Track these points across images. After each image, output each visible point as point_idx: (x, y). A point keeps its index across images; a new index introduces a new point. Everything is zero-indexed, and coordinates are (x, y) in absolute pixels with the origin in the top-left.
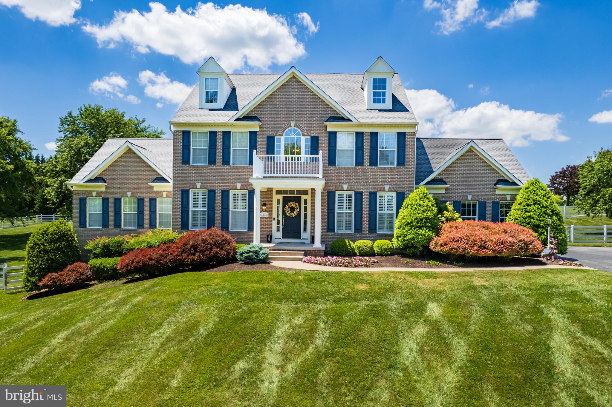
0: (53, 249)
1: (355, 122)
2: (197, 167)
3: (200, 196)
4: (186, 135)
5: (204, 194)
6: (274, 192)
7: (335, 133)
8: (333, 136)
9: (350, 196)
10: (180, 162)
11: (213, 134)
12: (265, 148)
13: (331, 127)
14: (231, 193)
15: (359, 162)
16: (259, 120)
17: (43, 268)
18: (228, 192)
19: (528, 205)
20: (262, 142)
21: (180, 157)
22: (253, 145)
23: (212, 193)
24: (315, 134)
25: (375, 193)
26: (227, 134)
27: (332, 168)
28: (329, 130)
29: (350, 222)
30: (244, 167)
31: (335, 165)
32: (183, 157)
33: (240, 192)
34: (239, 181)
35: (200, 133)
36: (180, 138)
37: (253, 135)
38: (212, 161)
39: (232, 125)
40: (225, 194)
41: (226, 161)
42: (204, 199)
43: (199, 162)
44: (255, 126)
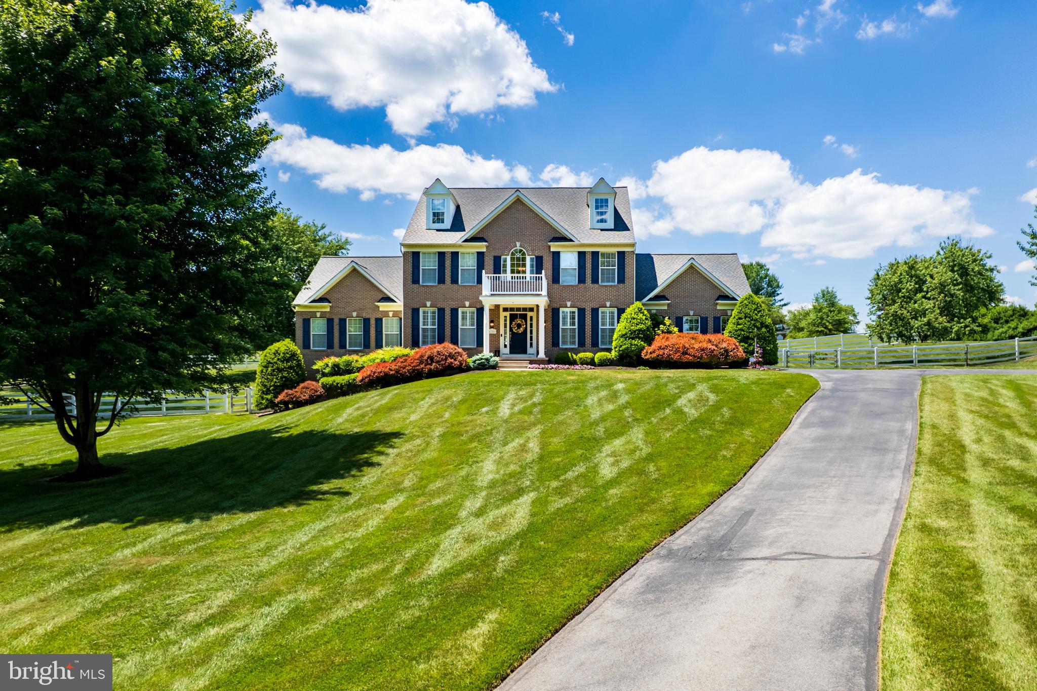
0: (285, 368)
1: (576, 242)
2: (427, 286)
3: (429, 315)
4: (416, 255)
5: (434, 313)
6: (501, 310)
7: (559, 253)
8: (556, 256)
9: (574, 312)
10: (410, 282)
11: (441, 255)
12: (492, 267)
13: (555, 247)
14: (460, 310)
15: (582, 280)
16: (486, 242)
17: (277, 386)
18: (457, 310)
19: (740, 318)
20: (489, 262)
21: (410, 277)
22: (480, 266)
23: (441, 311)
24: (540, 254)
25: (597, 310)
26: (455, 255)
27: (556, 286)
28: (552, 249)
29: (574, 337)
30: (472, 286)
31: (559, 283)
32: (413, 276)
33: (468, 310)
34: (467, 299)
35: (429, 253)
36: (410, 259)
37: (480, 255)
38: (441, 281)
39: (460, 246)
40: (454, 312)
41: (455, 280)
42: (433, 318)
43: (428, 282)
44: (482, 247)
